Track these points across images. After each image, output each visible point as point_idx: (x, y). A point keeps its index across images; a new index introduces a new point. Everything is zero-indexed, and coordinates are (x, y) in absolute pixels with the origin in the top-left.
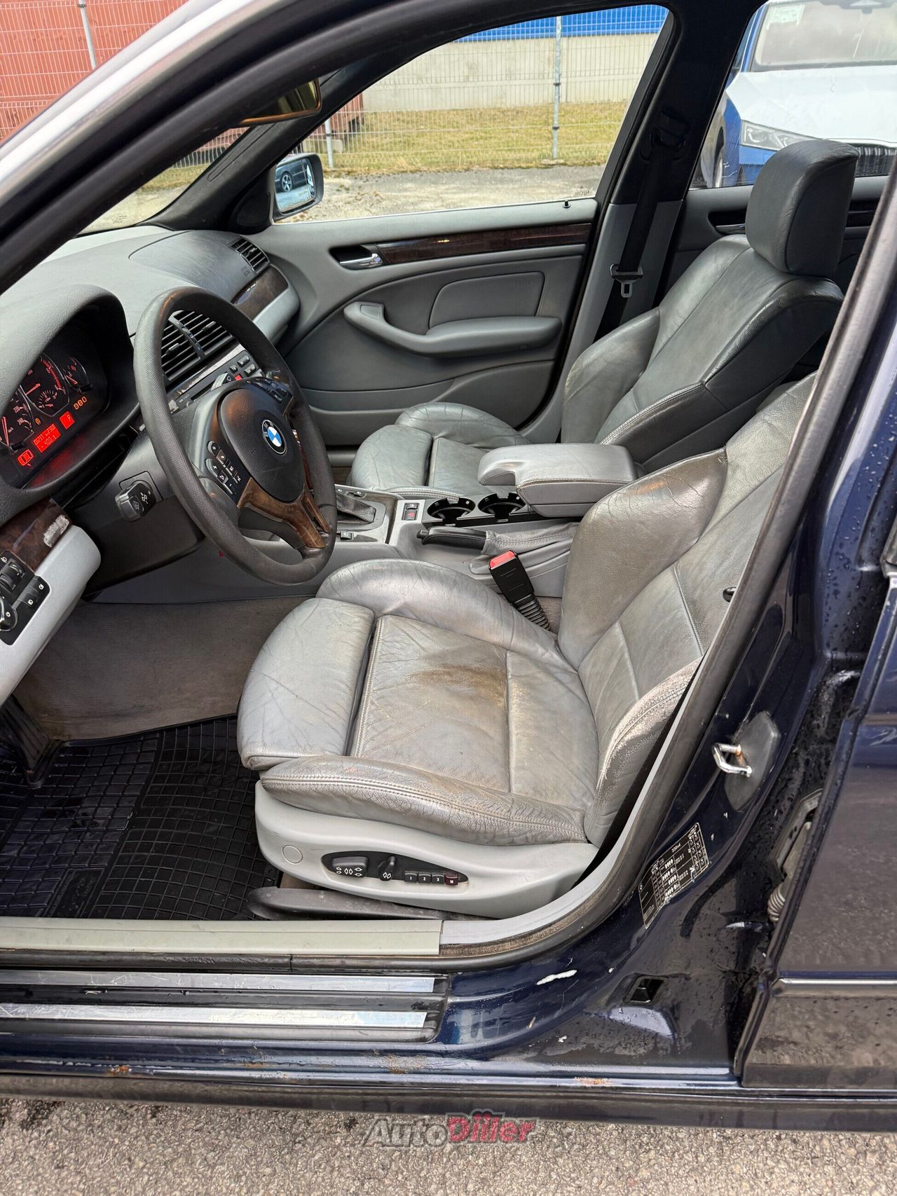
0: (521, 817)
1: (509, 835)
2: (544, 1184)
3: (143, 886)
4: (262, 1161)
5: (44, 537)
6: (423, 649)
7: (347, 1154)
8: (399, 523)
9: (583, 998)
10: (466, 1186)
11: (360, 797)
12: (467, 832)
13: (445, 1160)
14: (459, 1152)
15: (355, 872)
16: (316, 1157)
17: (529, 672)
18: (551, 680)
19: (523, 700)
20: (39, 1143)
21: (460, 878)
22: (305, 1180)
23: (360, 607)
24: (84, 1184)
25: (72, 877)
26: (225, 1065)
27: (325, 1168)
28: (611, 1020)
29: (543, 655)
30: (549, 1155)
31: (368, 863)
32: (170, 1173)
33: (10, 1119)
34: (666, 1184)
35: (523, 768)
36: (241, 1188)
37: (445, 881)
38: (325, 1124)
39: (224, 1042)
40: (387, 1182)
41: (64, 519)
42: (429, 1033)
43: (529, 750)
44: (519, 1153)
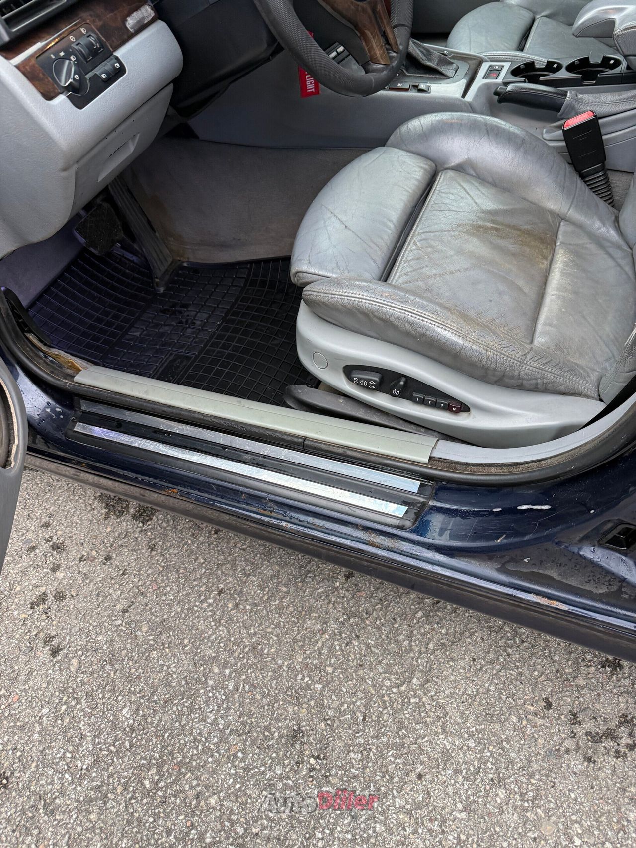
0: (536, 363)
1: (519, 377)
2: (491, 662)
3: (218, 373)
4: (281, 582)
5: (127, 20)
6: (476, 203)
7: (342, 595)
8: (480, 81)
9: (556, 529)
10: (428, 644)
11: (381, 316)
12: (477, 366)
13: (415, 621)
14: (428, 620)
15: (369, 384)
16: (320, 591)
17: (581, 242)
18: (601, 252)
19: (566, 266)
20: (141, 531)
21: (462, 408)
22: (309, 603)
23: (423, 159)
24: (165, 563)
25: (172, 358)
26: (244, 506)
27: (324, 600)
28: (581, 556)
29: (599, 228)
30: (501, 643)
31: (382, 380)
32: (219, 572)
33: (128, 511)
34: (599, 695)
35: (550, 325)
36: (264, 595)
37: (448, 408)
38: (330, 570)
39: (246, 490)
40: (367, 623)
41: (149, 10)
42: (408, 524)
43: (561, 310)
44: (477, 635)
